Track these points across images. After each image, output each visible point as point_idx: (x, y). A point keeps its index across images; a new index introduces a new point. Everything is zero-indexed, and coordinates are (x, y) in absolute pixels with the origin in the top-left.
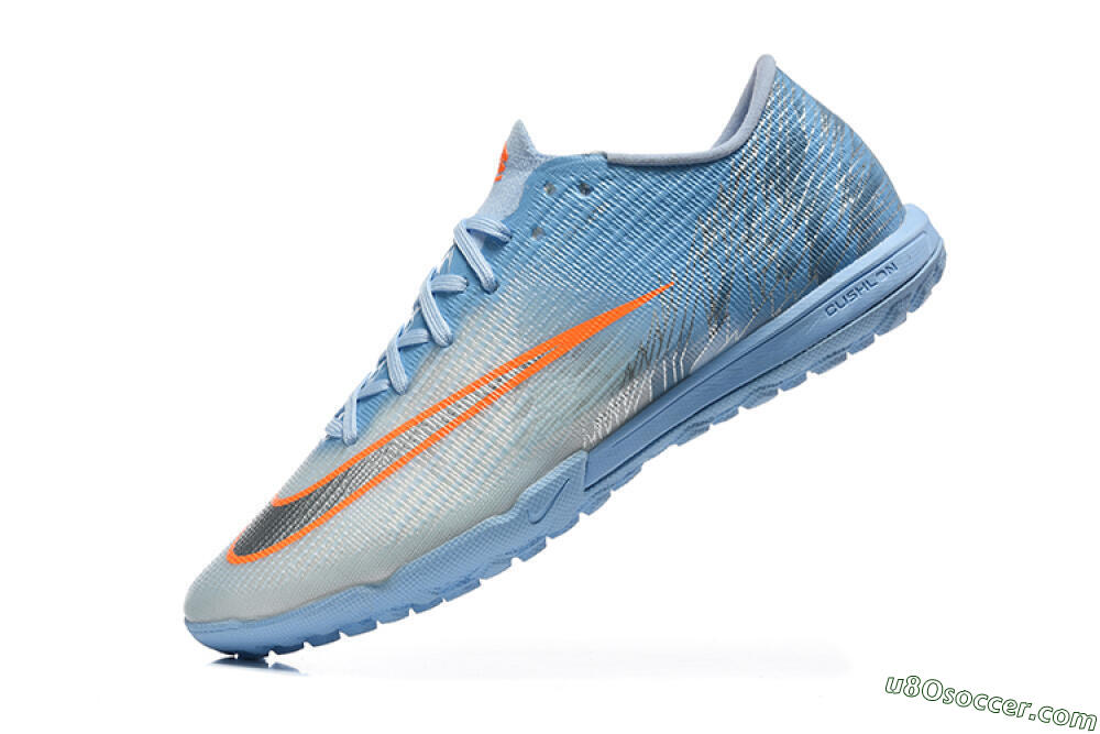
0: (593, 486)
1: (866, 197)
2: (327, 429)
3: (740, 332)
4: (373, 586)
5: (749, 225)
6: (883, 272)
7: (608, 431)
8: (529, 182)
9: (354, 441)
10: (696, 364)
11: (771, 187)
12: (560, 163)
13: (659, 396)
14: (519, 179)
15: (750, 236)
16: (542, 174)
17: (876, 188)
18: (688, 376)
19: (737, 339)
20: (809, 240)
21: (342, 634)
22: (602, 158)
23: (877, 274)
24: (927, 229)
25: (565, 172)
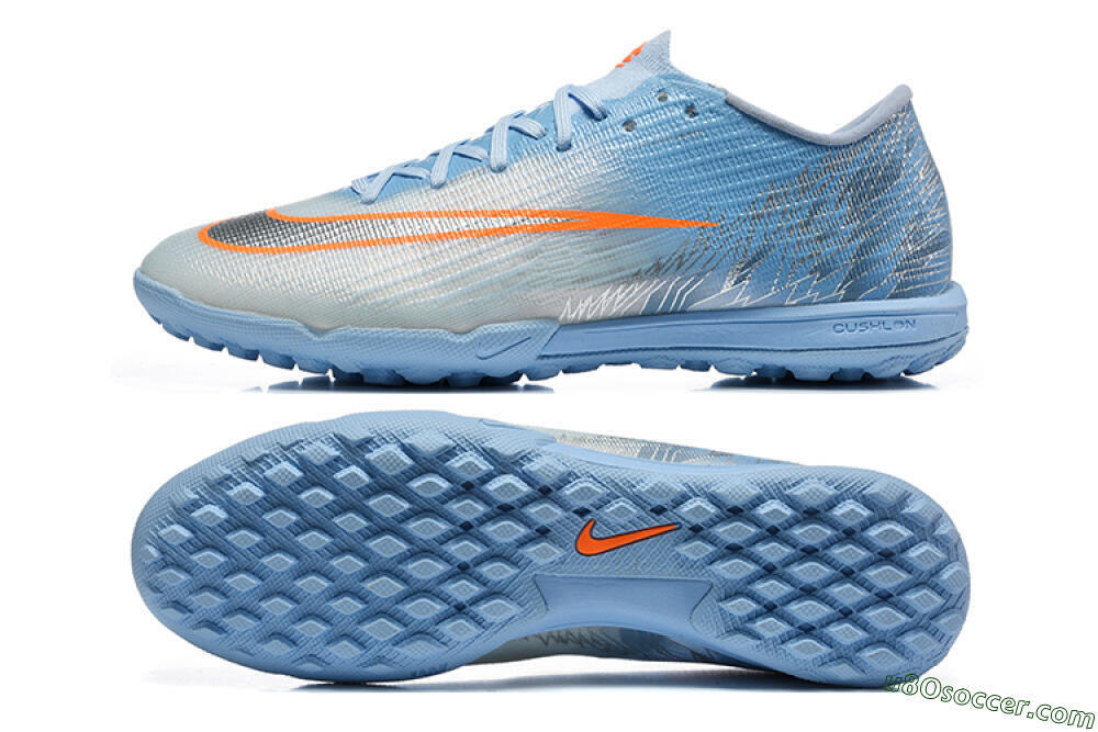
0: (548, 357)
1: (924, 252)
2: (353, 182)
3: (750, 300)
4: (312, 330)
5: (812, 215)
6: (902, 323)
7: (589, 317)
8: (648, 83)
9: (370, 202)
10: (697, 305)
11: (849, 194)
12: (683, 80)
13: (649, 315)
14: (641, 74)
15: (807, 224)
16: (663, 82)
17: (937, 250)
18: (683, 312)
19: (744, 305)
20: (854, 257)
21: (260, 358)
22: (723, 94)
23: (896, 323)
24: (961, 311)
25: (682, 89)
